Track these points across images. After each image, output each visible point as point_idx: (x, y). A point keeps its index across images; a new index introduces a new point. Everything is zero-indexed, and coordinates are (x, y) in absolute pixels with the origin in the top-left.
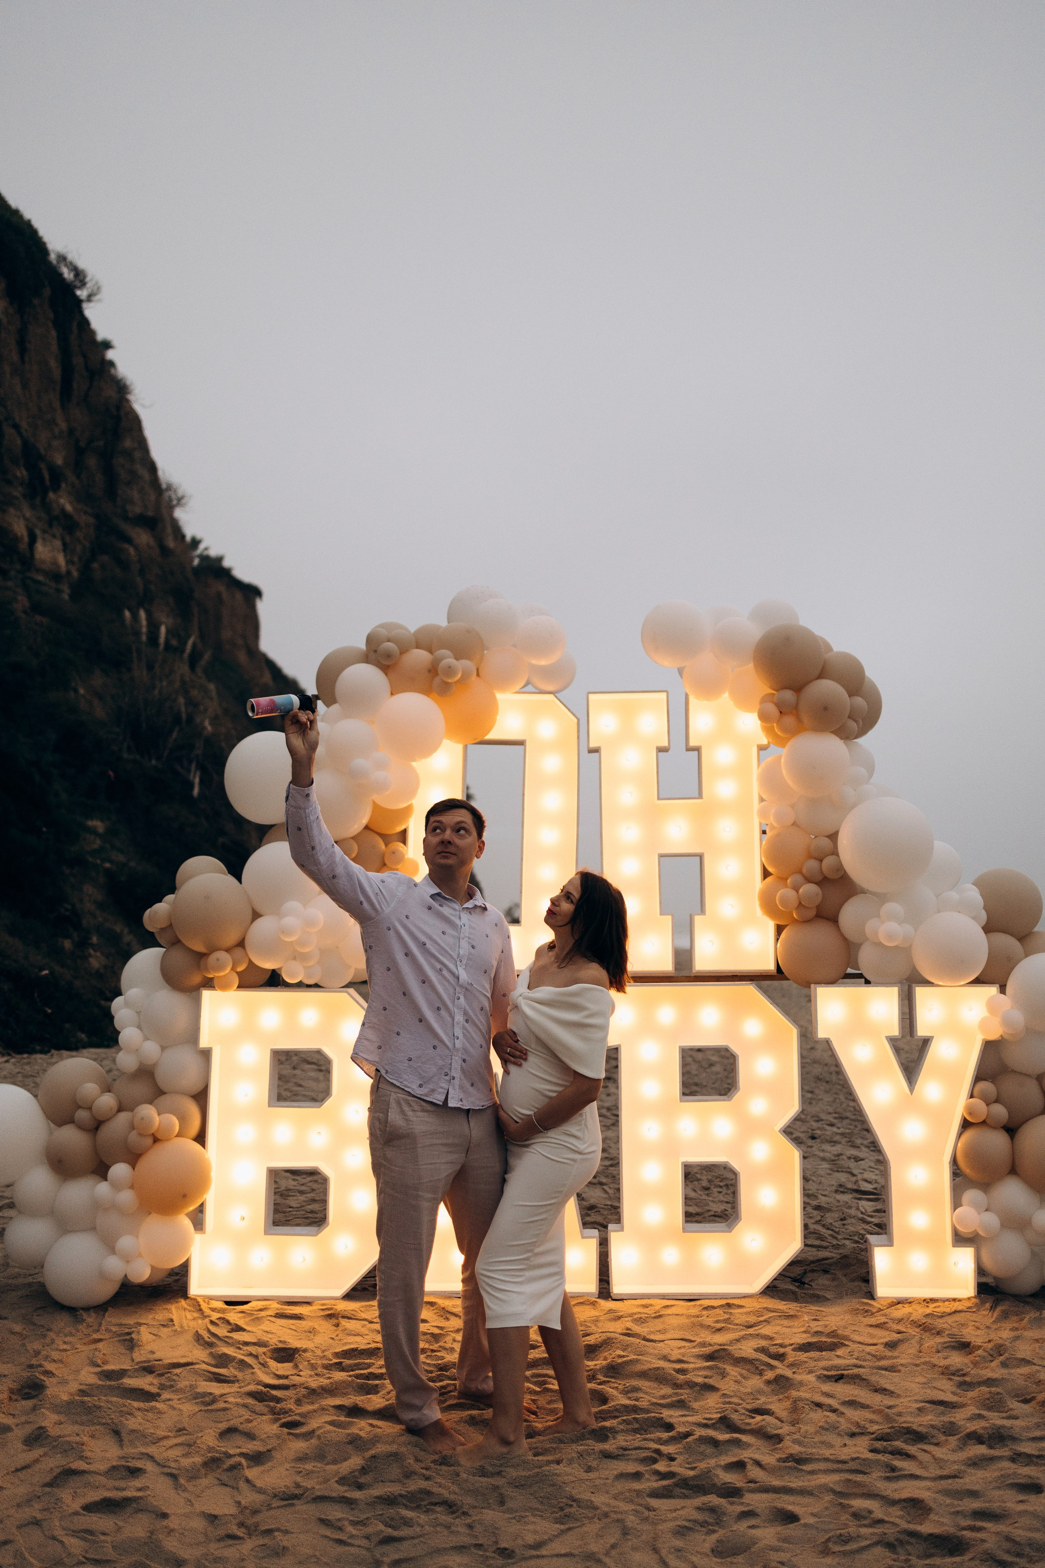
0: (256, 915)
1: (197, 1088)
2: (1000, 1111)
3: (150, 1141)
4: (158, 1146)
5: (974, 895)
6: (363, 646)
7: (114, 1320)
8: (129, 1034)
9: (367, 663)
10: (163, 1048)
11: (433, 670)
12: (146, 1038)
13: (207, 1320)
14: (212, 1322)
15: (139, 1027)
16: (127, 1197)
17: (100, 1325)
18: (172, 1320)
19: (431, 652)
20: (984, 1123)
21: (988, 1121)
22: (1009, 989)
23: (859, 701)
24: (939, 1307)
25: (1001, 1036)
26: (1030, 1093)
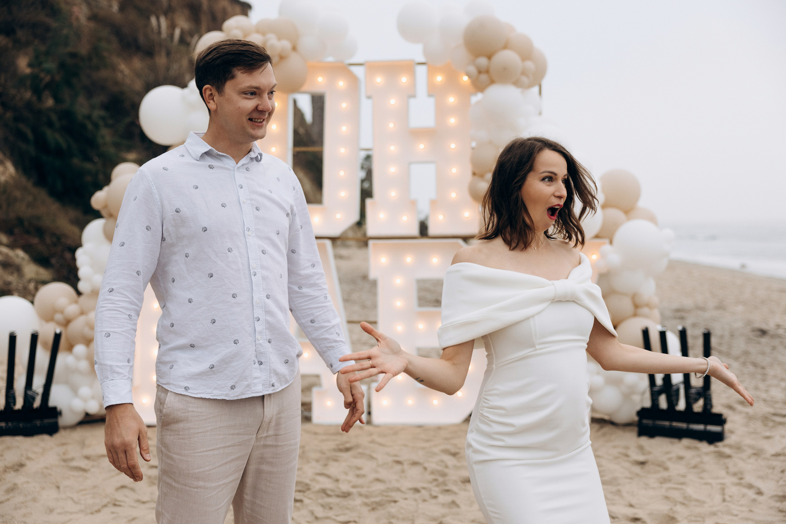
7: (78, 433)
12: (94, 273)
15: (92, 266)
16: (83, 364)
19: (264, 35)
22: (614, 241)
23: (529, 64)
25: (609, 270)
26: (626, 305)
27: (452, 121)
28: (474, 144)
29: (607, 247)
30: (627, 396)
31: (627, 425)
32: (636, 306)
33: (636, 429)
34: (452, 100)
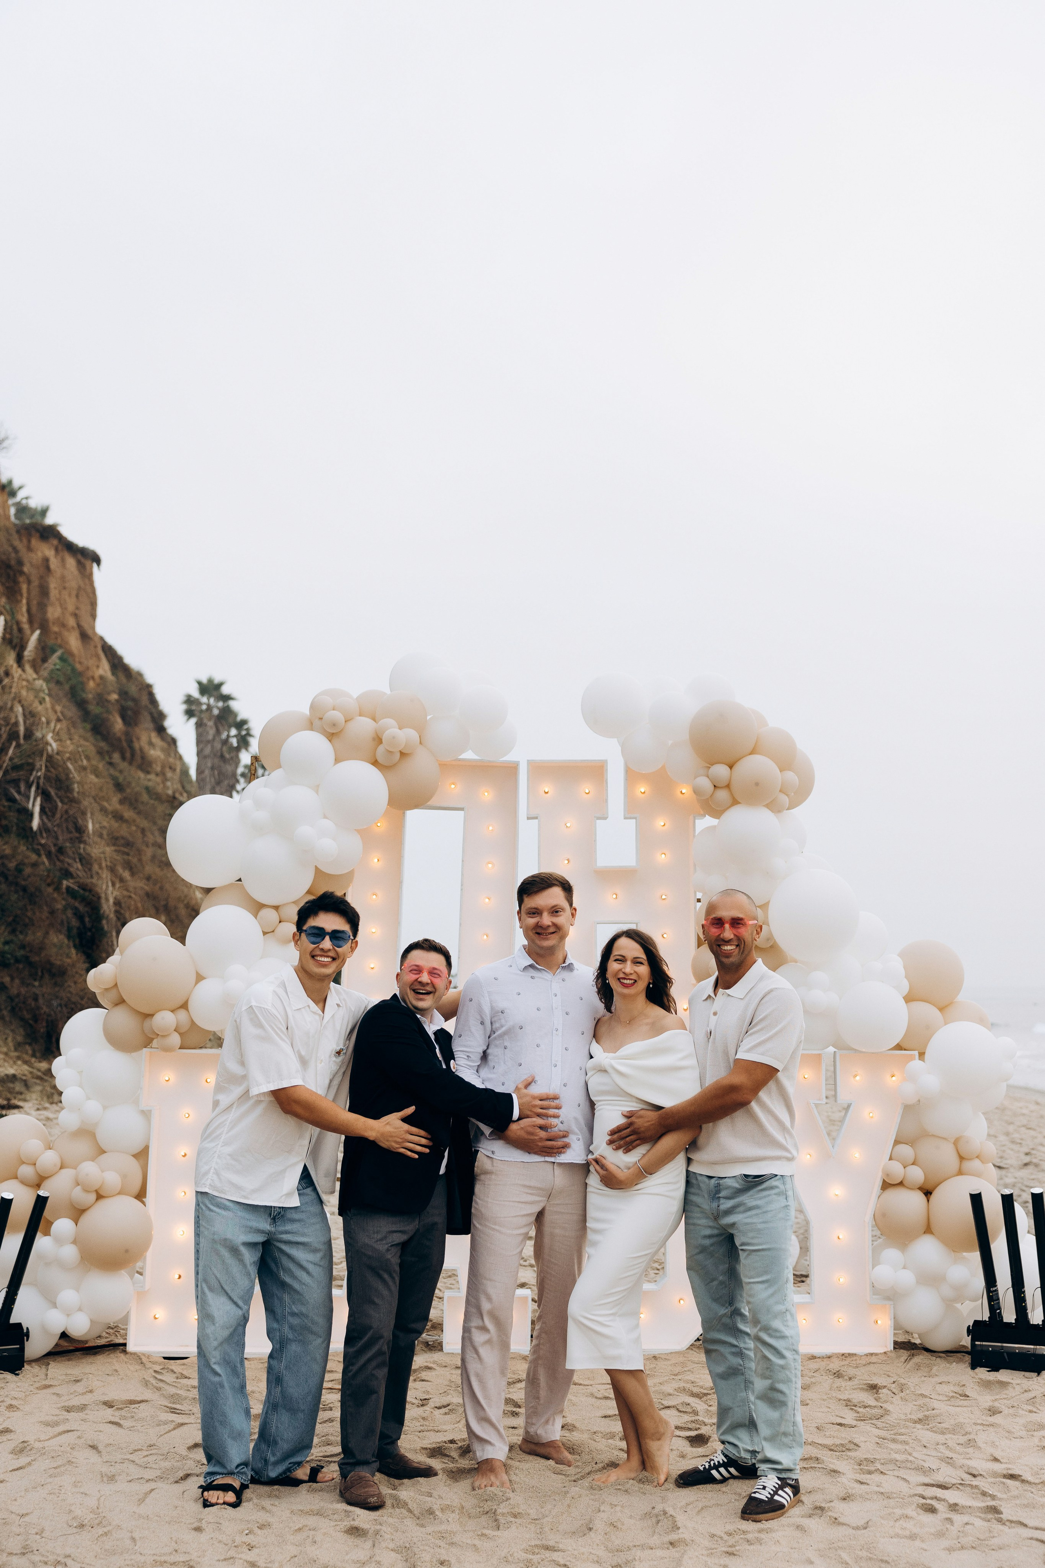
0: (200, 978)
1: (137, 1148)
2: (917, 1175)
3: (93, 1197)
4: (102, 1203)
5: (897, 965)
6: (307, 712)
7: (58, 1370)
8: (71, 1092)
9: (312, 730)
10: (105, 1108)
11: (378, 740)
12: (88, 1098)
13: (151, 1371)
14: (155, 1371)
15: (81, 1086)
16: (70, 1252)
17: (47, 1375)
18: (116, 1371)
19: (374, 720)
20: (901, 1184)
21: (904, 1183)
22: (927, 1056)
23: (791, 776)
24: (856, 1360)
25: (919, 1101)
26: (946, 1156)
27: (662, 858)
28: (699, 895)
29: (916, 1064)
30: (949, 1303)
31: (952, 1353)
32: (962, 1158)
33: (968, 1358)
34: (661, 823)
